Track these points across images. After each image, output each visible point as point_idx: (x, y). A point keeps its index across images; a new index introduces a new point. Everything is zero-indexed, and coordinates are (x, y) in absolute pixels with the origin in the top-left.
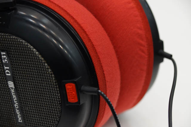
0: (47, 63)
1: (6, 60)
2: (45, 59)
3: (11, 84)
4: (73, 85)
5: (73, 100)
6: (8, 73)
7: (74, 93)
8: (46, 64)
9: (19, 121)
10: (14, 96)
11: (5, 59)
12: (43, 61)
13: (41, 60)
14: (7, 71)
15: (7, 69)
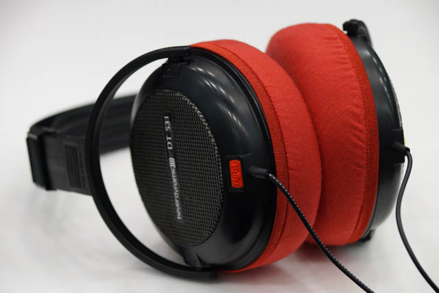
0: (211, 130)
1: (169, 128)
2: (209, 126)
3: (172, 162)
4: (239, 162)
5: (237, 184)
6: (170, 146)
7: (238, 174)
8: (209, 132)
9: (179, 218)
10: (175, 180)
11: (167, 125)
12: (207, 128)
13: (205, 126)
14: (169, 143)
15: (169, 140)
